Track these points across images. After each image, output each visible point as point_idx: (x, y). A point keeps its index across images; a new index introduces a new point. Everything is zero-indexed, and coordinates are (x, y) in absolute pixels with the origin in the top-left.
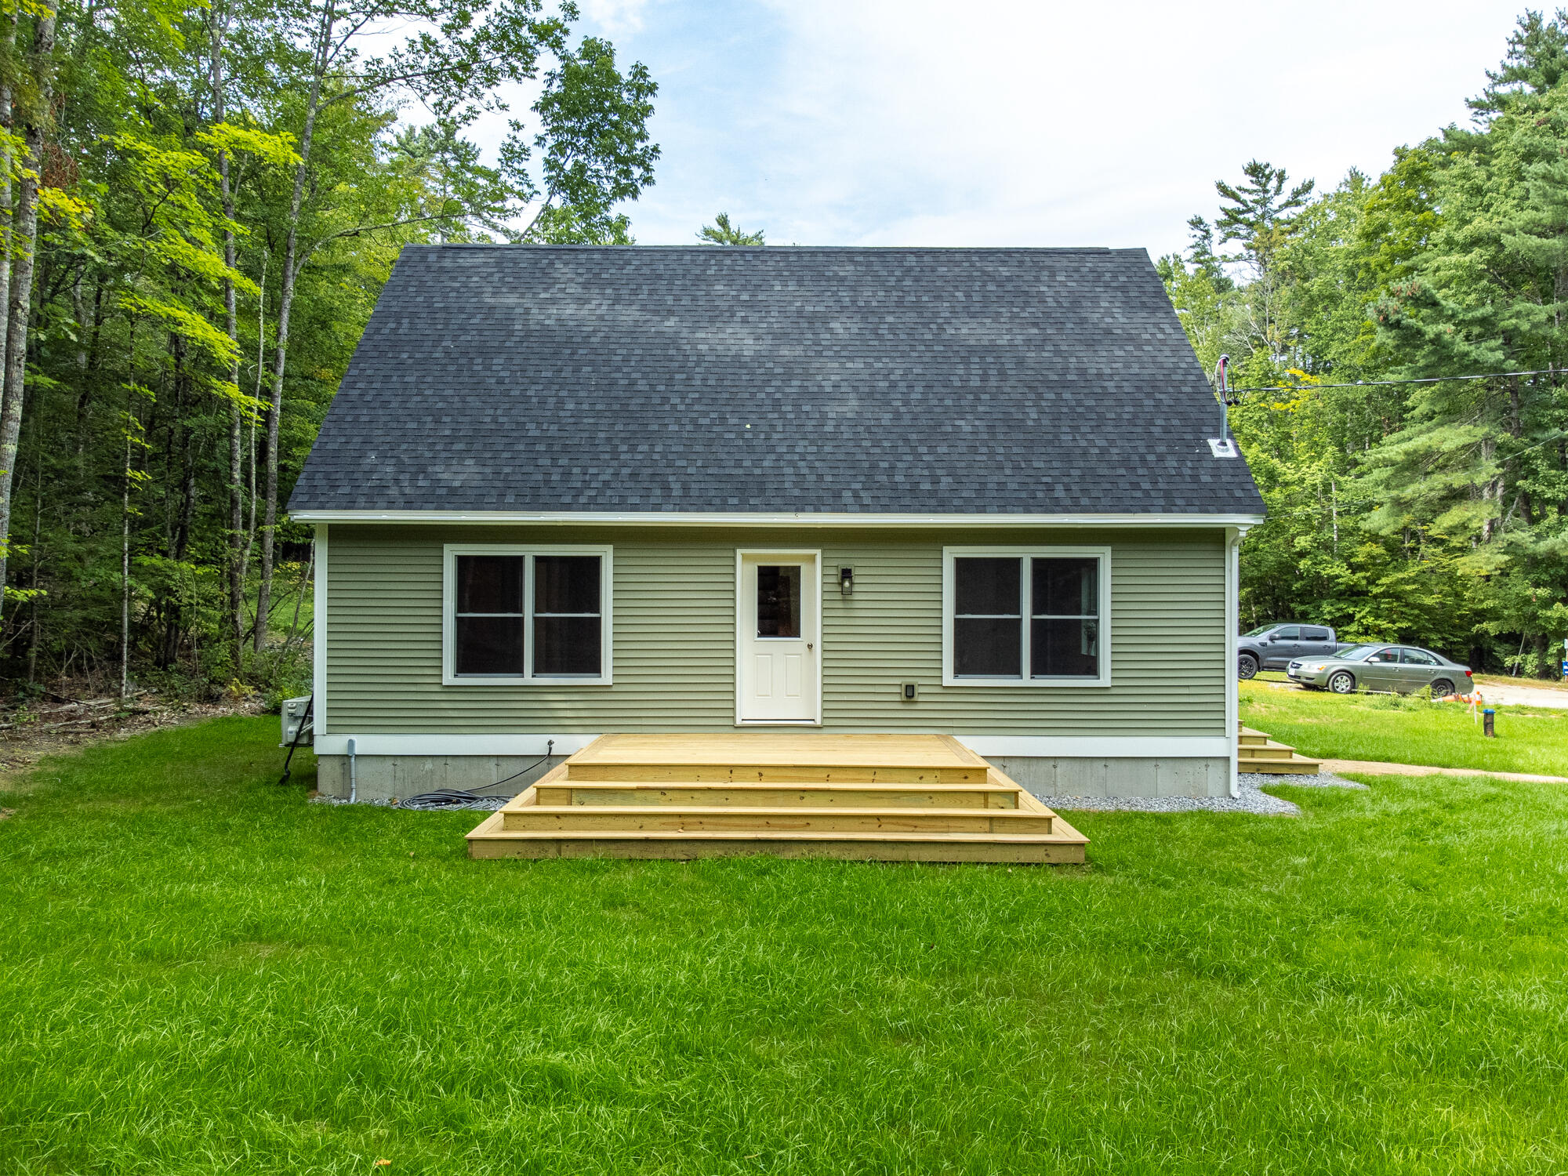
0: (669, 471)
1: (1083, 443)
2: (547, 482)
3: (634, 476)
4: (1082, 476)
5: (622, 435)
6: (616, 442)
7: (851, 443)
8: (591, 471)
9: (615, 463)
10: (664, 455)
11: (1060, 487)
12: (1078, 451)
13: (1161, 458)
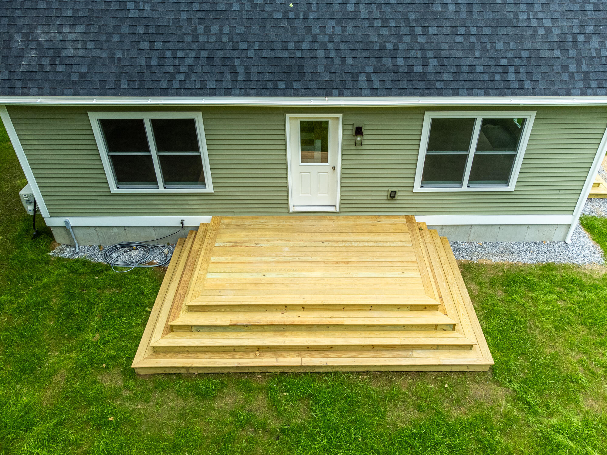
0: (235, 54)
1: (534, 23)
2: (149, 66)
3: (210, 59)
4: (529, 59)
5: (199, 15)
6: (195, 23)
7: (366, 24)
8: (180, 54)
9: (195, 46)
10: (231, 36)
11: (512, 69)
12: (530, 32)
13: (588, 40)
